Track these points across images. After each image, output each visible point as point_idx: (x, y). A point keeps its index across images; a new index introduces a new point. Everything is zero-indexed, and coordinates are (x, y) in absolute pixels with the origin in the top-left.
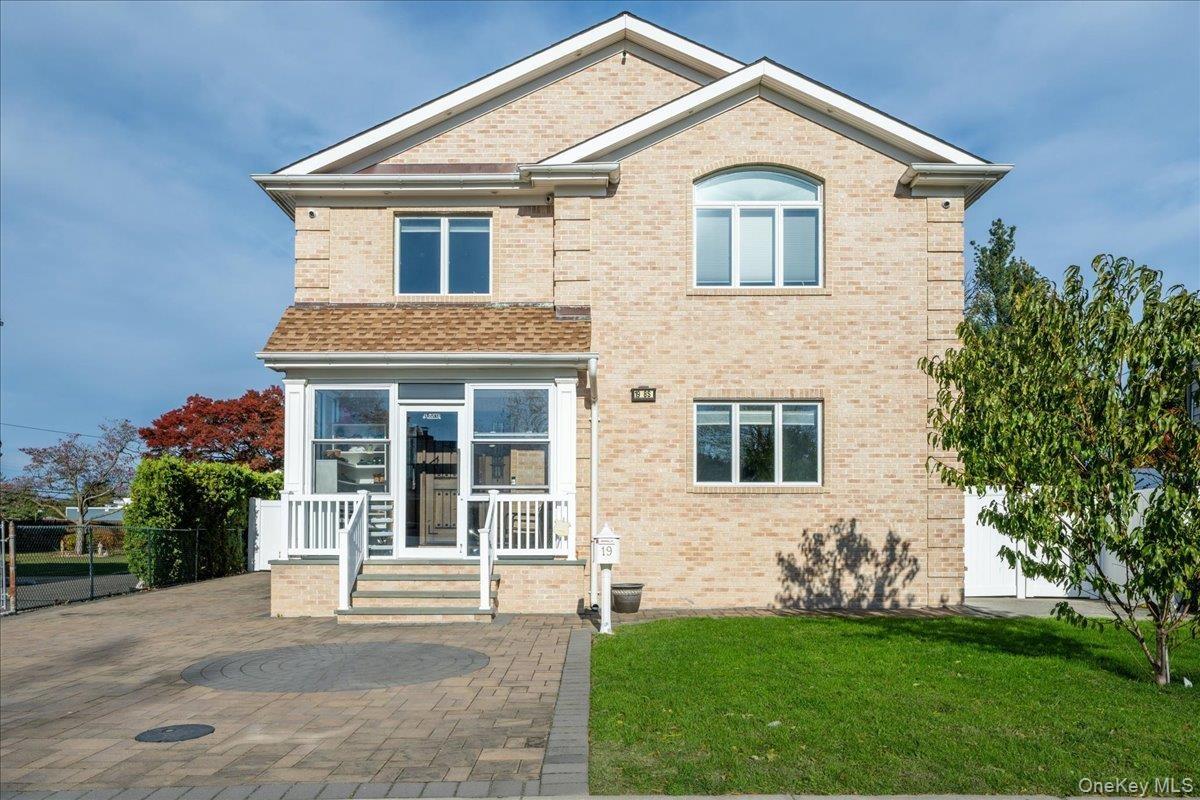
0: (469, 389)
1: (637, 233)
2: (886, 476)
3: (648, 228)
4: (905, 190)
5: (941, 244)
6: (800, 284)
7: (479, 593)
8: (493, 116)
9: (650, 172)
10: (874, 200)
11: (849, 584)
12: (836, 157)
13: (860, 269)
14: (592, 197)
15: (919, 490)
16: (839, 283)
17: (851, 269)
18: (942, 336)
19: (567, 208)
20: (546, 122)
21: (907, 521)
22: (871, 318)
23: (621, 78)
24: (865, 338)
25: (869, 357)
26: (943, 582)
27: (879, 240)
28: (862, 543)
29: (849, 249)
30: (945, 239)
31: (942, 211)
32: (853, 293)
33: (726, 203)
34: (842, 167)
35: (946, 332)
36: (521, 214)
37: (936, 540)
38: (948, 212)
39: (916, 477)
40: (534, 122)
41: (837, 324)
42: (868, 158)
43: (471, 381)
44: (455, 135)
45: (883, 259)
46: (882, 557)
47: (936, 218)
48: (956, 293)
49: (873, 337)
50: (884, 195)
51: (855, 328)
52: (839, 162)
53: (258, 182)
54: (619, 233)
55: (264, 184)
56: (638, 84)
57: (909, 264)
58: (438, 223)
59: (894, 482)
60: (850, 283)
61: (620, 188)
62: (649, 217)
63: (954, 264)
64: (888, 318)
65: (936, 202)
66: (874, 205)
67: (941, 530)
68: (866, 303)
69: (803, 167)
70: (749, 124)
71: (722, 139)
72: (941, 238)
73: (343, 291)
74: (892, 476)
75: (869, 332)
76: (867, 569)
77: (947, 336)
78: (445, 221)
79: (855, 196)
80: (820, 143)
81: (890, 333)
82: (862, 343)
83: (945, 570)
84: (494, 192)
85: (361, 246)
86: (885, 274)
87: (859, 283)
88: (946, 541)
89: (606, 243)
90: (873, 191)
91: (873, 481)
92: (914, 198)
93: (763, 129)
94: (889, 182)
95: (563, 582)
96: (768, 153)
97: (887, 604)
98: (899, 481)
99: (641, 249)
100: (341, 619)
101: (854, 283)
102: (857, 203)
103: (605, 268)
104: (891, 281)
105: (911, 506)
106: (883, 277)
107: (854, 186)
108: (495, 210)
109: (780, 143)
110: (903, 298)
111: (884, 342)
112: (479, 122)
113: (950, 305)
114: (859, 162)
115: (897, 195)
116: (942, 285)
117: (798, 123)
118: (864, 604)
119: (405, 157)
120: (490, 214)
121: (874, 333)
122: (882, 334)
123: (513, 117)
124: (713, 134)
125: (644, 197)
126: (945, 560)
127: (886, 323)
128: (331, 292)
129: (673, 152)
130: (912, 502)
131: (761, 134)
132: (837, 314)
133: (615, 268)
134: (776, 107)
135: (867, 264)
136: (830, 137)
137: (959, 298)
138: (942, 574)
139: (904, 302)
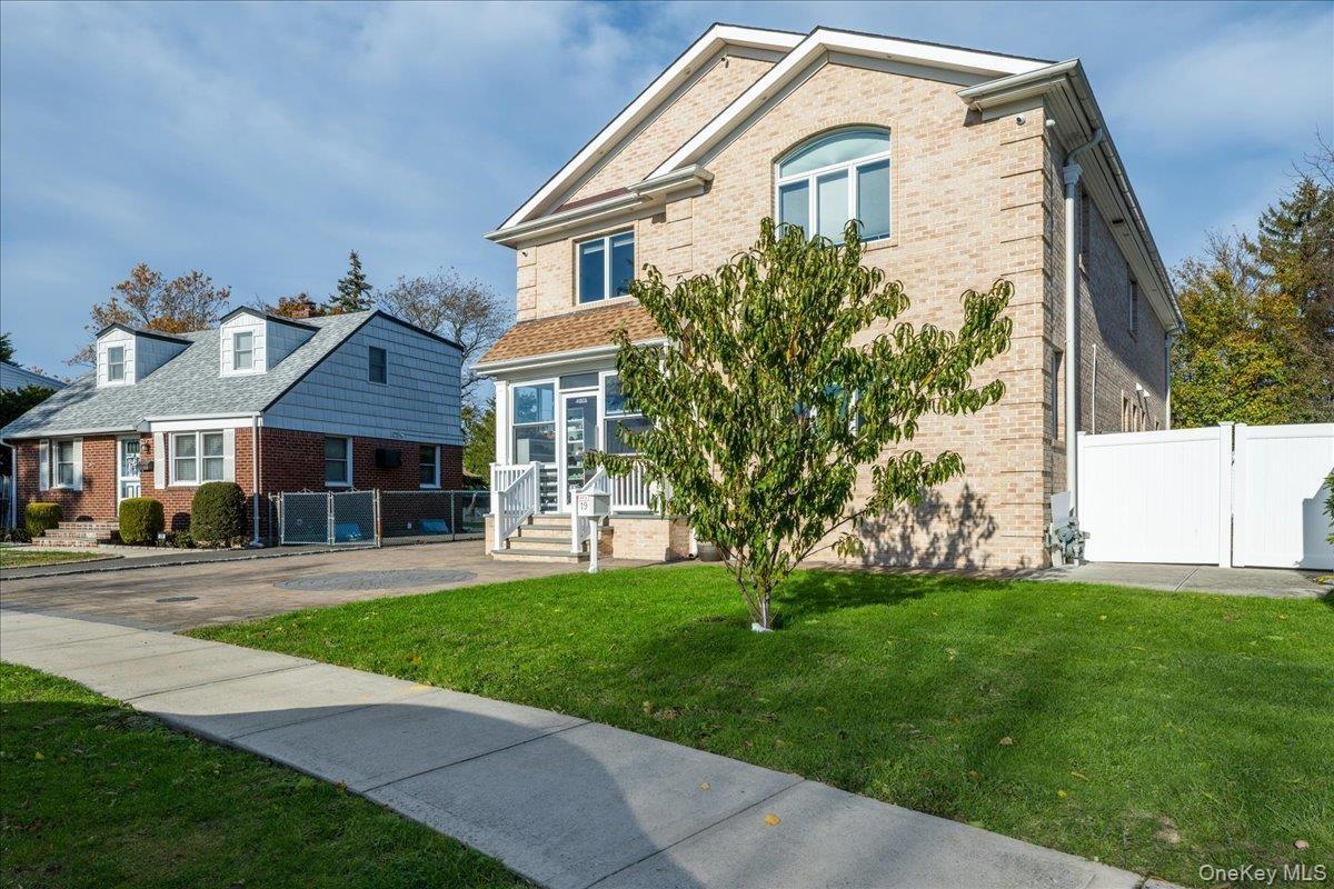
0: (602, 376)
1: (728, 221)
2: (955, 428)
3: (737, 214)
4: (975, 117)
5: (1015, 167)
6: (876, 238)
7: (570, 539)
8: (634, 144)
9: (737, 163)
10: (942, 136)
11: (921, 540)
12: (902, 101)
13: (927, 212)
14: (693, 197)
15: (991, 442)
16: (906, 232)
17: (918, 214)
18: (1017, 269)
19: (674, 211)
20: (670, 138)
21: (979, 475)
22: (938, 262)
23: (726, 80)
24: (933, 284)
25: (936, 304)
26: (1018, 541)
27: (947, 177)
28: (933, 499)
29: (916, 194)
30: (1021, 159)
31: (1017, 128)
32: (920, 239)
33: (803, 174)
34: (909, 110)
35: (1021, 264)
36: (654, 222)
37: (1010, 495)
38: (1025, 128)
39: (986, 427)
40: (662, 141)
41: (905, 273)
42: (935, 92)
43: (603, 370)
44: (609, 169)
45: (951, 197)
46: (956, 513)
47: (1010, 138)
48: (1032, 218)
49: (941, 282)
50: (952, 128)
51: (922, 275)
52: (905, 106)
53: (489, 238)
54: (714, 224)
55: (493, 239)
56: (739, 81)
57: (981, 195)
58: (602, 242)
59: (963, 434)
60: (916, 230)
61: (715, 183)
62: (736, 204)
63: (1031, 185)
64: (959, 258)
65: (1008, 121)
66: (943, 141)
67: (1016, 485)
68: (932, 247)
69: (869, 121)
70: (821, 92)
71: (796, 115)
72: (1017, 160)
73: (545, 309)
74: (961, 428)
75: (937, 277)
76: (940, 526)
77: (1022, 268)
78: (607, 240)
79: (923, 136)
80: (886, 92)
81: (960, 274)
82: (929, 289)
83: (1019, 528)
84: (631, 209)
85: (555, 272)
86: (953, 212)
87: (926, 228)
88: (1021, 496)
89: (704, 235)
90: (941, 126)
91: (941, 434)
92: (986, 122)
93: (833, 93)
94: (958, 111)
95: (655, 533)
96: (837, 117)
97: (961, 563)
98: (969, 433)
99: (731, 234)
100: (496, 557)
101: (920, 229)
102: (924, 143)
103: (703, 257)
104: (959, 219)
105: (982, 458)
106: (951, 216)
107: (921, 126)
108: (635, 223)
109: (848, 103)
110: (973, 234)
111: (953, 286)
112: (625, 153)
113: (1025, 232)
114: (926, 100)
115: (968, 124)
116: (1017, 212)
117: (865, 78)
118: (935, 561)
119: (579, 195)
120: (632, 228)
121: (943, 277)
122: (950, 277)
123: (648, 141)
124: (789, 112)
125: (732, 187)
126: (1019, 517)
127: (955, 265)
128: (538, 310)
129: (755, 139)
130: (983, 454)
131: (831, 98)
132: (905, 263)
133: (711, 256)
134: (844, 68)
135: (934, 205)
136: (896, 81)
137: (1037, 223)
138: (1017, 533)
139: (974, 239)
